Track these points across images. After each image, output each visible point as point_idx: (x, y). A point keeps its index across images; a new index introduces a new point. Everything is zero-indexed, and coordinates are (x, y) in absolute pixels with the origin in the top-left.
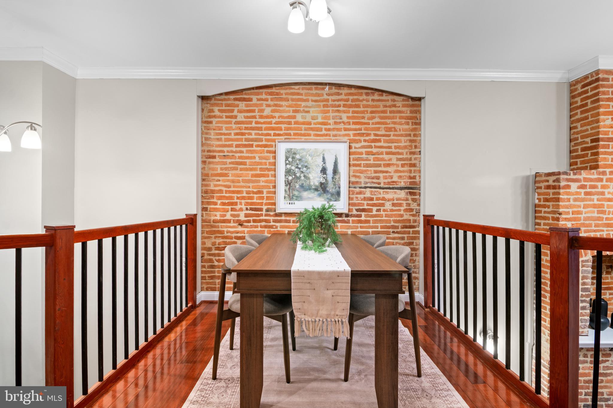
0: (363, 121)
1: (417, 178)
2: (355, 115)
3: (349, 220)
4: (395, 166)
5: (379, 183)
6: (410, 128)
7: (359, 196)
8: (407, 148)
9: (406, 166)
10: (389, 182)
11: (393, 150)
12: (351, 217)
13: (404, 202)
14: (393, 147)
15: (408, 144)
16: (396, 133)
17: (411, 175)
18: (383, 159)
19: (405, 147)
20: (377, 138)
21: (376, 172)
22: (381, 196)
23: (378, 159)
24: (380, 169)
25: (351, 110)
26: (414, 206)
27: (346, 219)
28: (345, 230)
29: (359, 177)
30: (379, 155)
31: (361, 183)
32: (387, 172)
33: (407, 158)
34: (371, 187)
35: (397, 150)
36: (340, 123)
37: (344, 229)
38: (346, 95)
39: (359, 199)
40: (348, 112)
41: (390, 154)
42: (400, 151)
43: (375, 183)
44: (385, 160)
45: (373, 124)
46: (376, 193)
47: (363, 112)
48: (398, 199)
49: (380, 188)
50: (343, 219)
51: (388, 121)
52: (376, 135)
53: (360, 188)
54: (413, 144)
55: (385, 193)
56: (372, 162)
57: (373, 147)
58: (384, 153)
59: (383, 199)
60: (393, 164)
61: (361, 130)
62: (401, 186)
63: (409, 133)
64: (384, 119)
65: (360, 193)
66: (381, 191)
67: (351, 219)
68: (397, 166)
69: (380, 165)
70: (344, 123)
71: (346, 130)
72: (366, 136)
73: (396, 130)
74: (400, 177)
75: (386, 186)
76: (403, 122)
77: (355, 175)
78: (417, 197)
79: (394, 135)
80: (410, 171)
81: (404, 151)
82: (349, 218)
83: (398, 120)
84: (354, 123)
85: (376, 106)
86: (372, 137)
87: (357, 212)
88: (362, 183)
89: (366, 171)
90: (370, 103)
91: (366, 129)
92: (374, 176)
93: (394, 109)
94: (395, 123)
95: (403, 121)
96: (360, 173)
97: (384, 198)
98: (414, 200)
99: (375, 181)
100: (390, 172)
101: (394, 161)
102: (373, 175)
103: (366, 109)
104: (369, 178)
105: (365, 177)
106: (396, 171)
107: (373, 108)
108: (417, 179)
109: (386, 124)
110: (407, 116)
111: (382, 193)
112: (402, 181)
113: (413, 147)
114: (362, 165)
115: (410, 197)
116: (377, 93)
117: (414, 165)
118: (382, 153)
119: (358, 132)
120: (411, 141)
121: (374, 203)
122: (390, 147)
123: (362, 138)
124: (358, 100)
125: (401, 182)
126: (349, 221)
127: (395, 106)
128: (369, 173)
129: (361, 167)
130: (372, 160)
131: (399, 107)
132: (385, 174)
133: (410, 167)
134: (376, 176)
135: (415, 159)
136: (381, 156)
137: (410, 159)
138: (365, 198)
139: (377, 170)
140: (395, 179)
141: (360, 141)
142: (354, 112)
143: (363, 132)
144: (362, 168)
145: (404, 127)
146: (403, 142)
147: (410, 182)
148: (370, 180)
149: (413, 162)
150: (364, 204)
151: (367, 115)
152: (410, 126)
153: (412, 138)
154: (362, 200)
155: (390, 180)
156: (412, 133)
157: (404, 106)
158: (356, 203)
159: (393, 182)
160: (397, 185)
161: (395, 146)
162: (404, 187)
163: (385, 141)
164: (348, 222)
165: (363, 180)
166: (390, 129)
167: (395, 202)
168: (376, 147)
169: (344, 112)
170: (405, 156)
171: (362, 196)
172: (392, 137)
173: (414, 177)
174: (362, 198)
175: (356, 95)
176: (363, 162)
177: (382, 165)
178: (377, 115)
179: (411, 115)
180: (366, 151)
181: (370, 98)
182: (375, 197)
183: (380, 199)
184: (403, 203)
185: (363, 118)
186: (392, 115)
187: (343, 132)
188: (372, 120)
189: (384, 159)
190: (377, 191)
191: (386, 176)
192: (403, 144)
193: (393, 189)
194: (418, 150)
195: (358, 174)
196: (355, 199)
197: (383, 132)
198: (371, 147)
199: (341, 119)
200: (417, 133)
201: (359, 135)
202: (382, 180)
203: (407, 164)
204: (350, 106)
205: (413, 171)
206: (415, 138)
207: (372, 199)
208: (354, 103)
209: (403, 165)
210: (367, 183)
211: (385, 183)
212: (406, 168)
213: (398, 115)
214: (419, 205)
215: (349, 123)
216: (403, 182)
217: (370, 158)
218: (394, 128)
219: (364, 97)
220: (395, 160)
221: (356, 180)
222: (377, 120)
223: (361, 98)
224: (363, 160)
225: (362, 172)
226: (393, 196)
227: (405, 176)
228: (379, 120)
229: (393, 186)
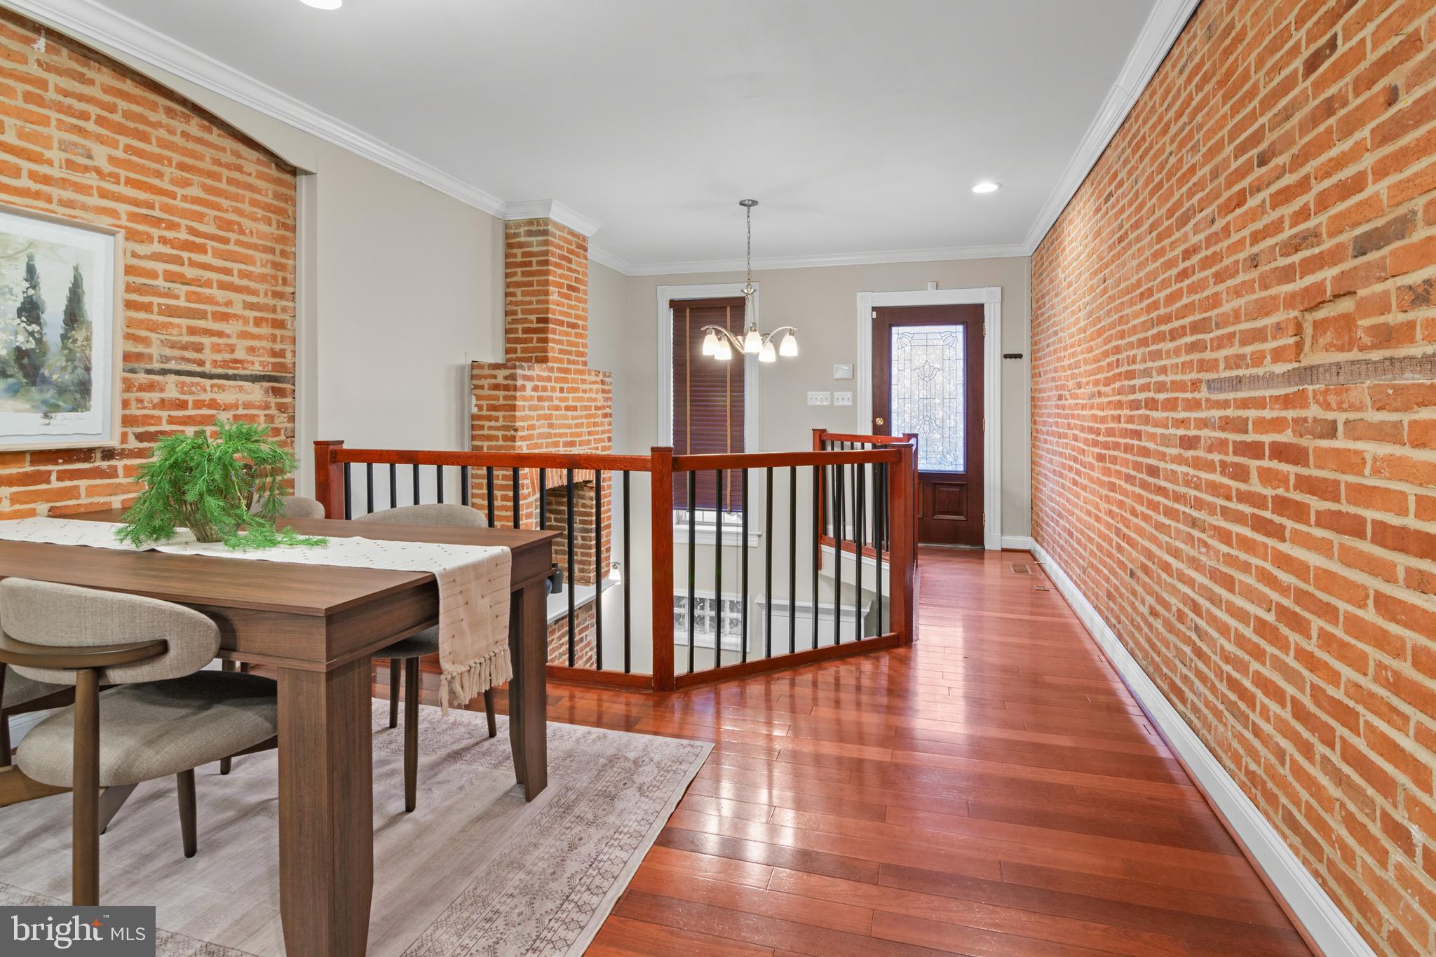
0: (156, 182)
1: (289, 355)
2: (134, 158)
3: (115, 468)
4: (240, 322)
5: (201, 363)
6: (272, 234)
7: (146, 396)
8: (267, 282)
9: (264, 324)
10: (225, 361)
11: (236, 280)
12: (122, 459)
13: (261, 413)
14: (236, 273)
15: (268, 270)
16: (242, 238)
17: (274, 346)
18: (210, 300)
19: (263, 278)
20: (198, 240)
21: (192, 331)
22: (207, 397)
23: (200, 299)
24: (201, 324)
25: (123, 140)
26: (281, 421)
27: (104, 465)
28: (102, 500)
29: (146, 341)
30: (200, 286)
31: (150, 357)
32: (220, 334)
33: (268, 304)
34: (178, 373)
35: (245, 282)
36: (86, 169)
37: (99, 495)
38: (107, 90)
39: (146, 404)
40: (115, 145)
41: (228, 289)
42: (252, 285)
43: (188, 361)
44: (217, 303)
45: (185, 198)
46: (193, 389)
47: (158, 159)
48: (247, 405)
49: (203, 375)
50: (96, 464)
51: (225, 203)
52: (192, 231)
53: (149, 372)
54: (280, 274)
55: (216, 389)
56: (182, 303)
57: (186, 262)
58: (215, 285)
59: (213, 404)
60: (235, 315)
61: (152, 207)
62: (254, 373)
63: (270, 244)
64: (214, 195)
65: (150, 387)
66: (207, 383)
67: (120, 464)
68: (246, 321)
69: (202, 315)
70: (98, 171)
71: (104, 194)
72: (165, 228)
73: (242, 232)
74: (251, 350)
75: (220, 371)
76: (259, 216)
77: (133, 335)
78: (288, 400)
79: (238, 243)
80: (274, 338)
81: (262, 287)
82: (113, 462)
83: (246, 207)
84: (129, 182)
85: (193, 154)
86: (183, 235)
87: (141, 441)
88: (155, 359)
89: (166, 326)
90: (177, 139)
91: (166, 208)
92: (187, 342)
93: (236, 175)
94: (240, 212)
95: (260, 213)
96: (147, 329)
97: (213, 401)
98: (282, 408)
99: (190, 354)
100: (228, 336)
101: (237, 309)
102: (186, 339)
103: (166, 153)
104: (173, 346)
105: (162, 341)
106: (244, 335)
107: (186, 156)
108: (288, 359)
109: (219, 210)
110: (266, 204)
111: (209, 388)
112: (256, 359)
113: (280, 281)
114: (155, 309)
115: (273, 400)
116: (196, 120)
117: (280, 324)
118: (208, 284)
119: (144, 211)
120: (276, 265)
121: (189, 417)
122: (227, 272)
123: (156, 232)
124: (142, 119)
125: (253, 363)
126: (116, 470)
127: (239, 169)
128: (175, 332)
129: (152, 312)
130: (183, 298)
131: (250, 175)
132: (215, 340)
133: (273, 327)
134: (193, 343)
135: (284, 310)
136: (206, 291)
137: (274, 310)
138: (163, 400)
139: (196, 328)
140: (240, 354)
141: (150, 239)
142: (128, 148)
143: (157, 213)
144: (154, 317)
145: (261, 229)
146: (259, 264)
147: (274, 364)
148: (177, 353)
149: (280, 316)
150: (160, 418)
151: (169, 171)
152: (272, 230)
153: (278, 259)
154: (154, 407)
155: (228, 356)
156: (278, 247)
157: (260, 176)
158: (136, 416)
159: (236, 361)
160: (245, 369)
161: (240, 271)
162: (260, 376)
163: (218, 254)
164: (112, 473)
165: (155, 350)
166: (227, 225)
167: (241, 412)
168: (193, 264)
169: (101, 140)
170: (261, 300)
171: (155, 396)
172: (232, 247)
173: (282, 354)
174: (155, 401)
175: (138, 103)
176: (156, 300)
177: (209, 315)
178: (196, 178)
179: (275, 202)
180: (165, 271)
181: (179, 126)
182: (190, 398)
183: (204, 406)
184: (257, 416)
185: (159, 175)
186: (233, 189)
187: (95, 201)
188: (182, 187)
189: (213, 298)
190: (198, 384)
191: (219, 344)
192: (257, 269)
193: (235, 380)
194: (290, 290)
195: (143, 333)
196: (134, 404)
197: (211, 229)
198: (178, 261)
199: (90, 157)
200: (288, 249)
201: (146, 219)
202: (208, 355)
203: (266, 320)
204: (120, 129)
205: (279, 339)
206: (283, 261)
207: (182, 405)
208: (132, 125)
209: (258, 322)
210: (167, 359)
211: (215, 361)
212: (265, 330)
213: (248, 194)
214: (292, 419)
215: (116, 179)
216: (257, 364)
217: (176, 292)
218: (239, 224)
219: (161, 117)
220: (241, 305)
221: (136, 350)
222: (194, 191)
223: (153, 117)
224: (156, 292)
225: (154, 328)
226: (236, 396)
227: (263, 348)
228: (202, 195)
229: (236, 372)
